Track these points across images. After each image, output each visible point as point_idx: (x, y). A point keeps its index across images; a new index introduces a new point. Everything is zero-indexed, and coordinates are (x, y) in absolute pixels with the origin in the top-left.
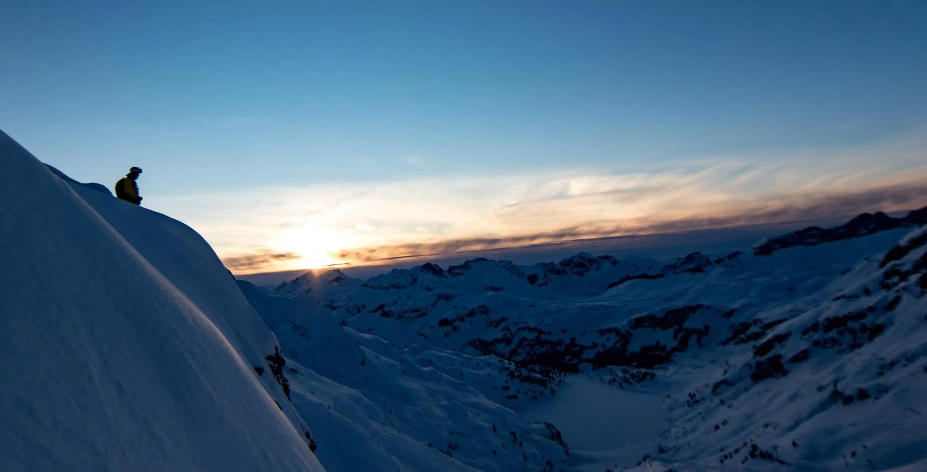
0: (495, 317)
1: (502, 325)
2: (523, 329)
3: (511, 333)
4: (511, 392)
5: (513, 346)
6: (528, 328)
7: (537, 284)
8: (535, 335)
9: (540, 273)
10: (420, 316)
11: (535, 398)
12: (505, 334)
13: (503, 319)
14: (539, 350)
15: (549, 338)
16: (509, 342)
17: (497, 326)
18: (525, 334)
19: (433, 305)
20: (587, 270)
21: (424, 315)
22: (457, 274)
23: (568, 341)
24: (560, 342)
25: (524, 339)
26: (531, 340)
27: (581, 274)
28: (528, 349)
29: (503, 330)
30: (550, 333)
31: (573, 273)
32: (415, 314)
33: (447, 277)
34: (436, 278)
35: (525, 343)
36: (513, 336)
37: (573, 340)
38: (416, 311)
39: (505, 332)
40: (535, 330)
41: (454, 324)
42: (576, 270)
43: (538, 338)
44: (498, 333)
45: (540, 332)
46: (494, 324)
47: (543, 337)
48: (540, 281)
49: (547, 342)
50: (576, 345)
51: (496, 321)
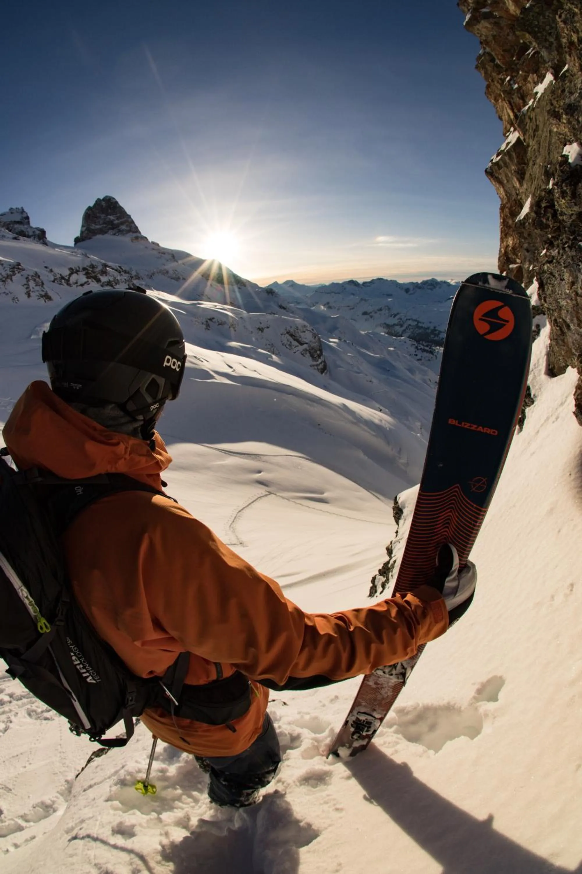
0: (394, 312)
1: (397, 317)
2: (409, 319)
3: (403, 321)
4: (419, 357)
5: (404, 328)
6: (412, 319)
7: (409, 293)
8: (415, 323)
9: (411, 288)
10: (351, 309)
11: (429, 360)
12: (399, 322)
13: (398, 314)
14: (417, 331)
15: (424, 326)
16: (402, 326)
17: (394, 317)
18: (410, 322)
19: (358, 303)
20: (435, 287)
21: (353, 308)
22: (368, 286)
23: (432, 328)
24: (428, 328)
25: (410, 325)
26: (414, 326)
27: (431, 289)
28: (412, 330)
29: (398, 319)
30: (423, 323)
31: (428, 289)
32: (348, 308)
33: (362, 288)
34: (356, 288)
35: (410, 327)
36: (404, 323)
37: (435, 327)
38: (348, 307)
39: (399, 320)
40: (415, 320)
41: (371, 314)
42: (429, 287)
43: (417, 325)
44: (395, 321)
45: (418, 322)
46: (393, 316)
47: (420, 325)
48: (411, 292)
49: (422, 327)
50: (436, 330)
51: (394, 314)
